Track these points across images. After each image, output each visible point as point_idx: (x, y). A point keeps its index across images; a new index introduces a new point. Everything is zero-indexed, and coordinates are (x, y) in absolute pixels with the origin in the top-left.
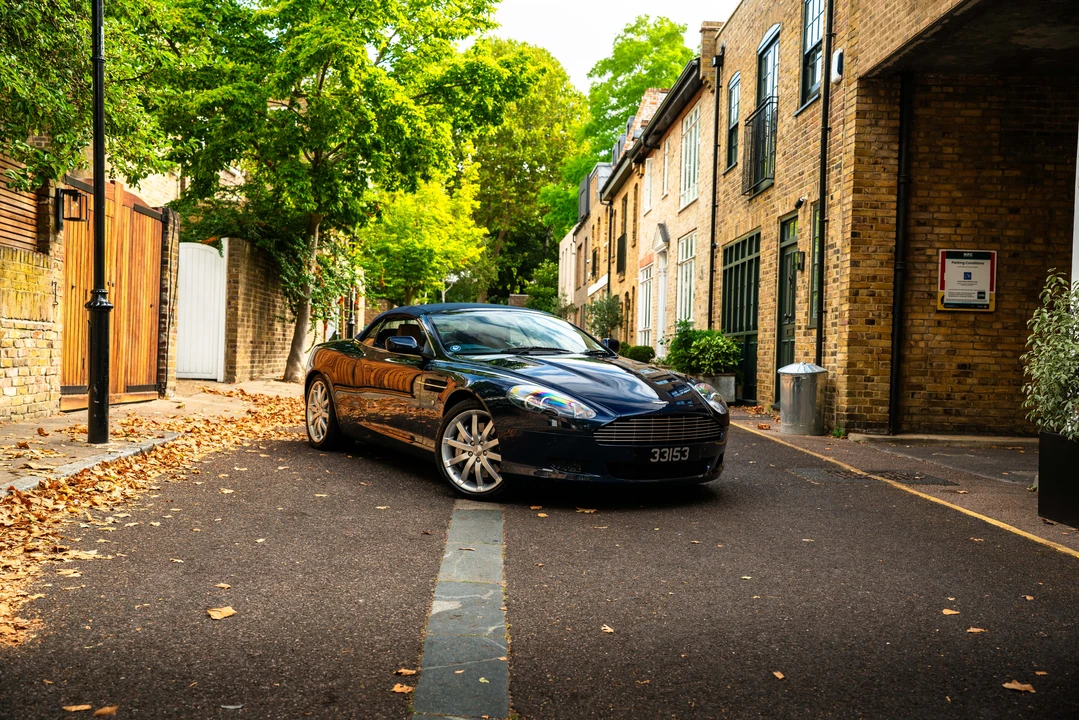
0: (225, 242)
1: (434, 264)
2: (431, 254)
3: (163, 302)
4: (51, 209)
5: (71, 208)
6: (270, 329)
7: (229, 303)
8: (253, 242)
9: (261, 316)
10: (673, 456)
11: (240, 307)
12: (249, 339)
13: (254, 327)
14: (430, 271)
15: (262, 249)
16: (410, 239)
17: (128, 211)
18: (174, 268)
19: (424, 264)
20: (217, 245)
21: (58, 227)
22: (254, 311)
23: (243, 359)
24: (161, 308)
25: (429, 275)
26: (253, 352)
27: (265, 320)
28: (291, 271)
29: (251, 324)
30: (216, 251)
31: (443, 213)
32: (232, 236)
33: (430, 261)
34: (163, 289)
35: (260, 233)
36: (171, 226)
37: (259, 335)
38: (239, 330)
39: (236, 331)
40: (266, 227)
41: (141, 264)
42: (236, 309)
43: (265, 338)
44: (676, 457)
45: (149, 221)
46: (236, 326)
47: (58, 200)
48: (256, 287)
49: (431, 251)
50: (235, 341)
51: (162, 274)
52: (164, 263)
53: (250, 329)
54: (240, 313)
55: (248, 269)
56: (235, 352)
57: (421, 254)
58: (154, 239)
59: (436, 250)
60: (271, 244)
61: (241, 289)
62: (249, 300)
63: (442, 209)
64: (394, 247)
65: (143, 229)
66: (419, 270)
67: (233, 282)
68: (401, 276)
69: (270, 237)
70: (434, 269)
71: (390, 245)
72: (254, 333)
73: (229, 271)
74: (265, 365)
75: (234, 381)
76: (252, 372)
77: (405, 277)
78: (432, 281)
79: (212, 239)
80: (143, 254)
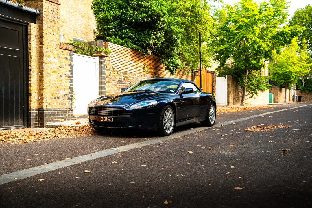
0: (226, 76)
1: (293, 75)
2: (291, 73)
3: (213, 89)
4: (194, 74)
5: (197, 74)
6: (238, 94)
7: (228, 89)
8: (232, 75)
9: (236, 91)
10: (107, 120)
11: (230, 90)
12: (232, 96)
13: (234, 94)
14: (292, 78)
15: (235, 77)
16: (285, 69)
17: (206, 73)
18: (215, 82)
19: (289, 76)
20: (225, 77)
21: (195, 77)
22: (233, 90)
23: (231, 100)
24: (213, 90)
25: (291, 79)
26: (233, 99)
27: (236, 92)
28: (241, 81)
29: (233, 93)
30: (225, 78)
31: (296, 61)
32: (228, 75)
33: (291, 75)
34: (213, 87)
35: (234, 73)
36: (214, 74)
37: (235, 95)
38: (230, 94)
39: (229, 95)
40: (235, 72)
41: (209, 82)
42: (229, 90)
43: (237, 96)
44: (109, 120)
45: (210, 74)
46: (229, 93)
47: (195, 73)
48: (234, 85)
49: (291, 72)
50: (229, 97)
51: (213, 84)
52: (213, 81)
53: (233, 94)
54: (230, 91)
55: (232, 81)
56: (229, 99)
57: (288, 73)
58: (211, 77)
59: (293, 71)
60: (236, 76)
61: (230, 86)
62: (232, 88)
63: (295, 60)
64: (280, 72)
65: (209, 76)
66: (288, 77)
67: (228, 84)
68: (283, 80)
69: (236, 74)
70: (293, 77)
71: (279, 71)
72: (234, 95)
73: (228, 82)
74: (237, 102)
75: (229, 105)
76: (233, 104)
77: (284, 80)
78: (292, 80)
79: (224, 76)
80: (209, 80)
